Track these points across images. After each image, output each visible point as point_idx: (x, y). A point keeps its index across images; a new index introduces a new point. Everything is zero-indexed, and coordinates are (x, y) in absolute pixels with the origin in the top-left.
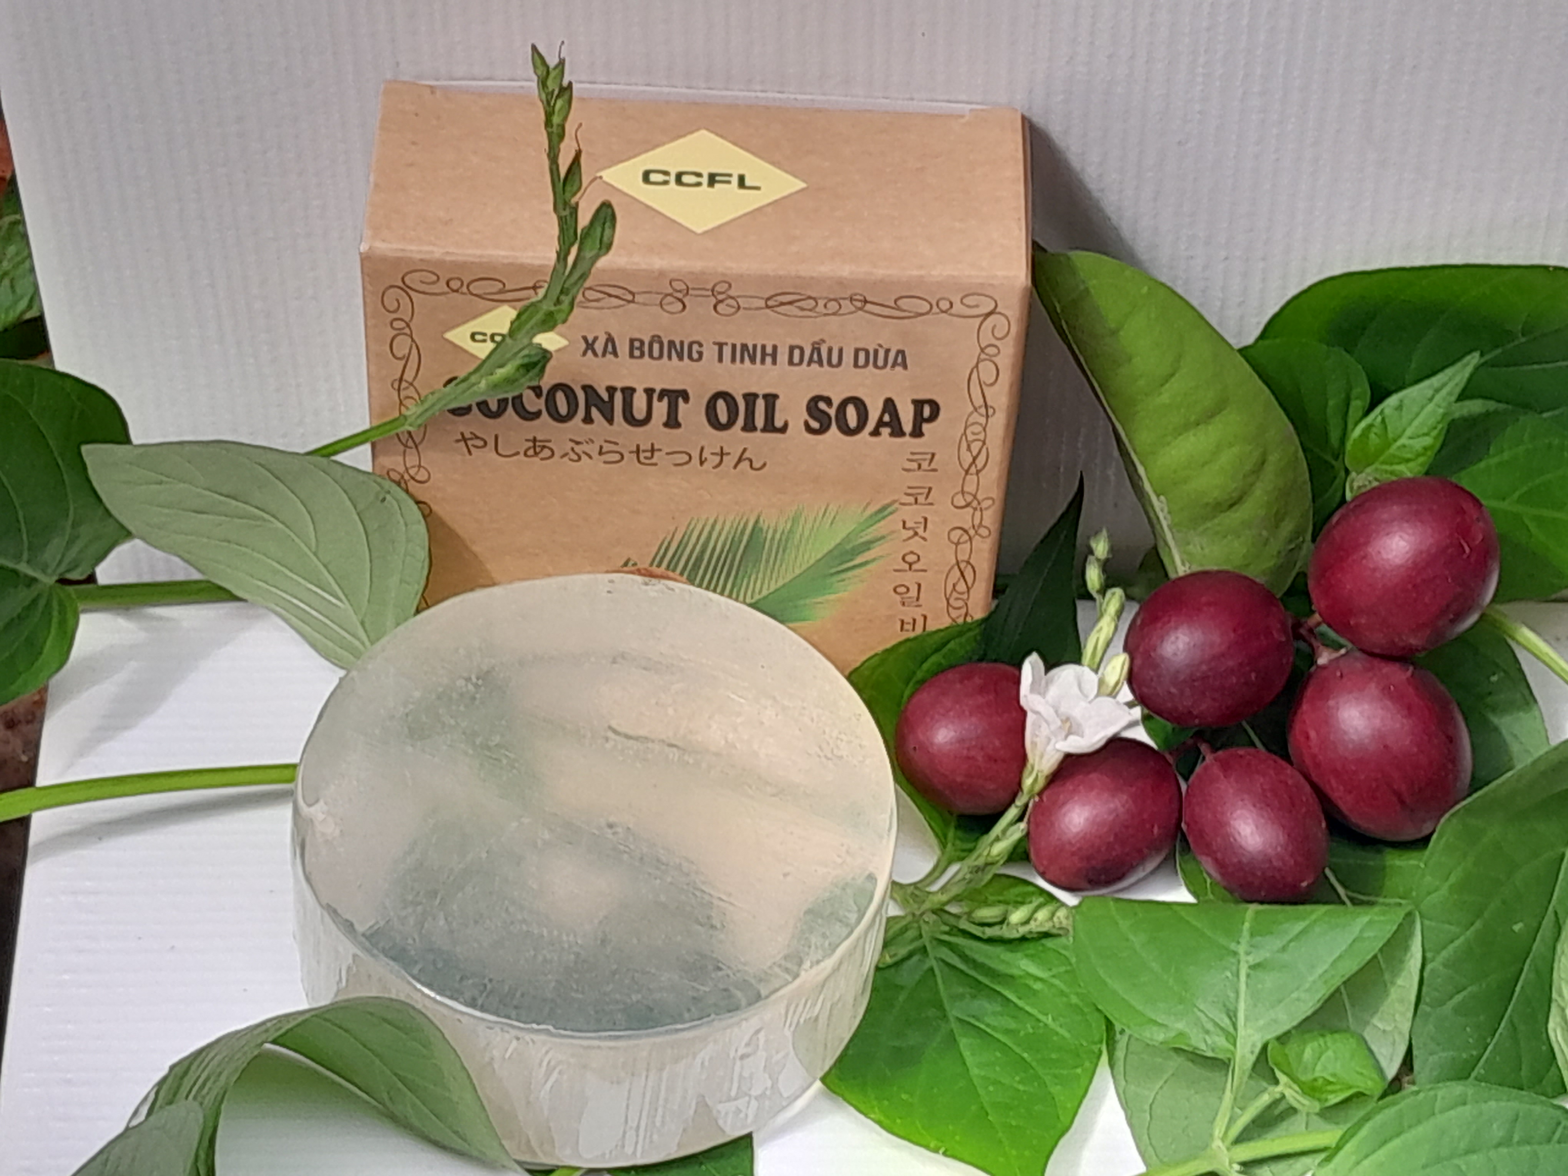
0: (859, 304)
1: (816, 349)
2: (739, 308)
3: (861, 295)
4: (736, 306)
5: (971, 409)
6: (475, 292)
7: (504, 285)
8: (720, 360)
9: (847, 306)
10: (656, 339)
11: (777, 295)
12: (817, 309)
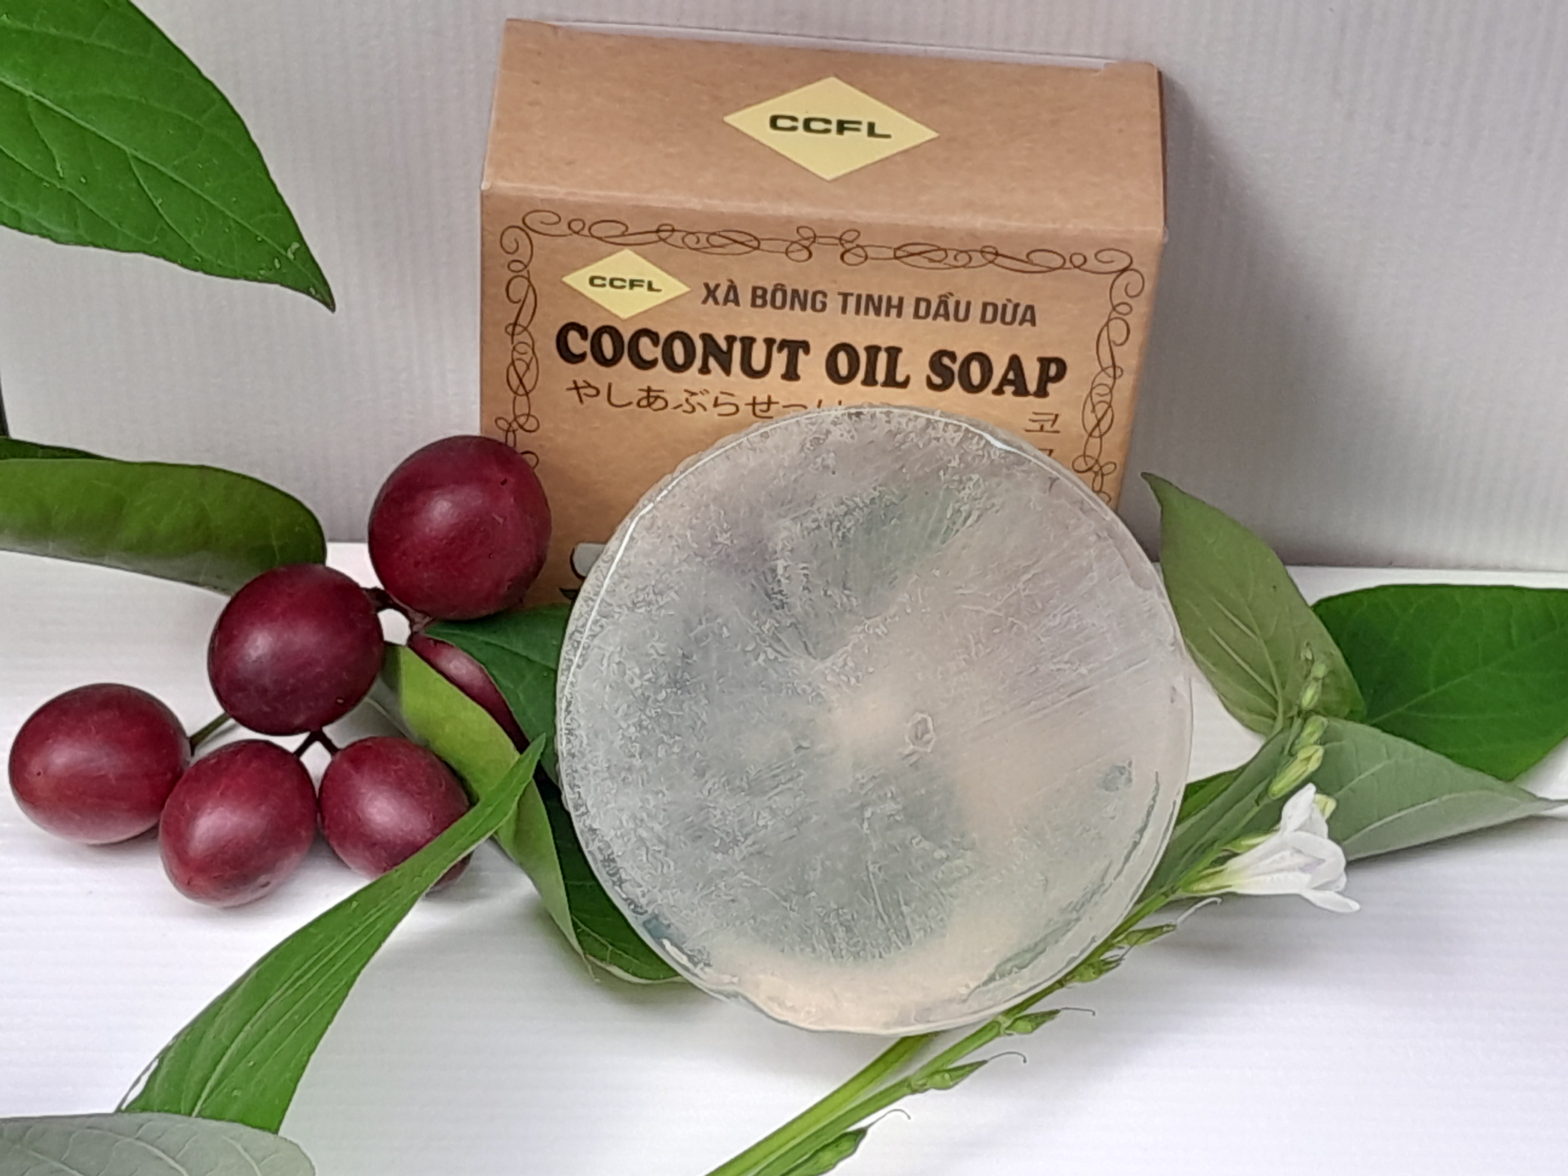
0: (990, 257)
1: (943, 302)
2: (866, 258)
3: (994, 248)
4: (863, 254)
5: (1100, 369)
6: (595, 234)
7: (627, 228)
8: (844, 310)
9: (977, 258)
10: (779, 287)
11: (905, 245)
12: (946, 261)
